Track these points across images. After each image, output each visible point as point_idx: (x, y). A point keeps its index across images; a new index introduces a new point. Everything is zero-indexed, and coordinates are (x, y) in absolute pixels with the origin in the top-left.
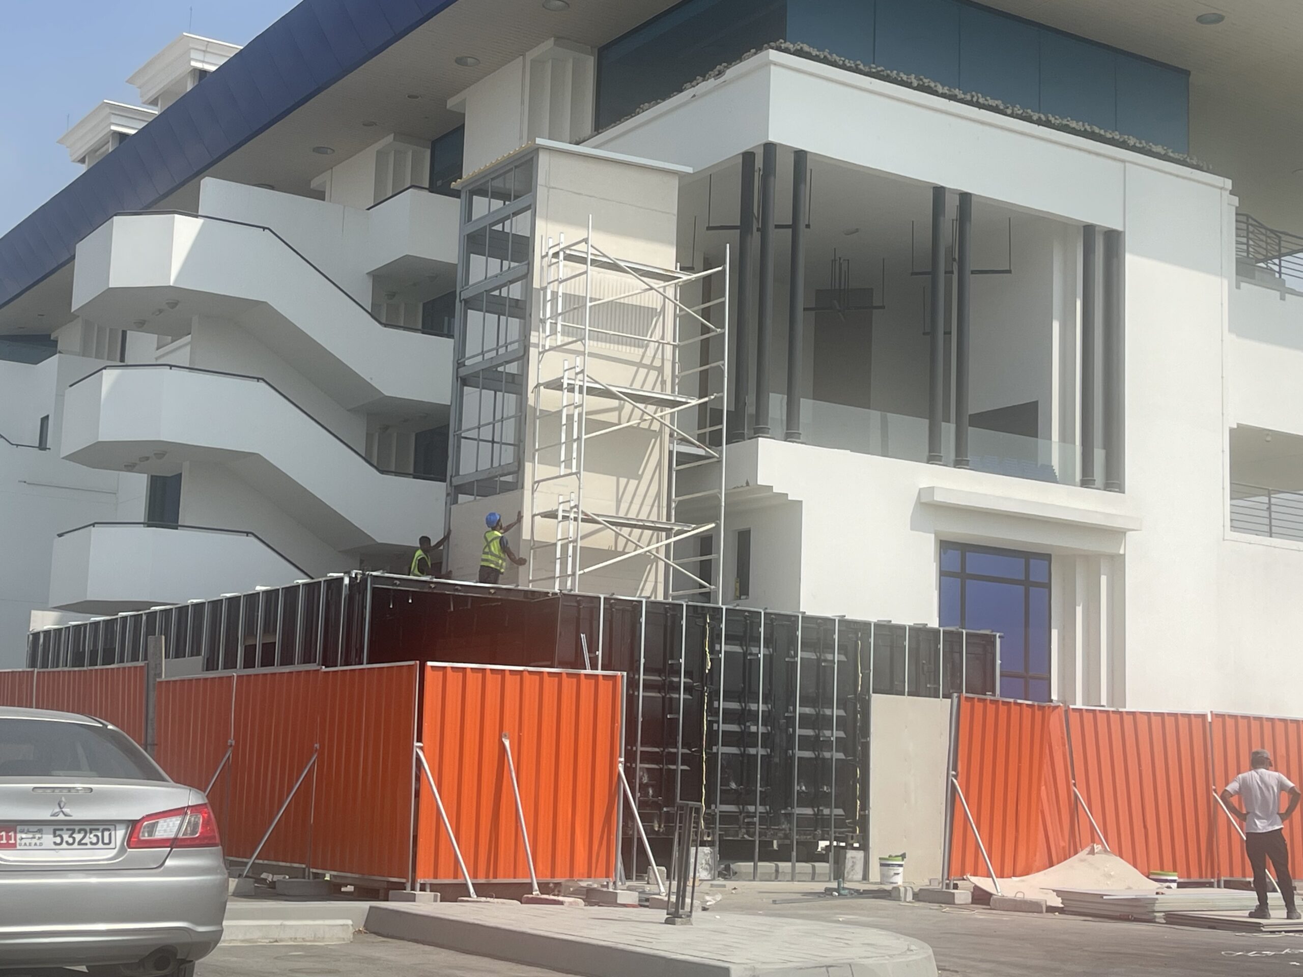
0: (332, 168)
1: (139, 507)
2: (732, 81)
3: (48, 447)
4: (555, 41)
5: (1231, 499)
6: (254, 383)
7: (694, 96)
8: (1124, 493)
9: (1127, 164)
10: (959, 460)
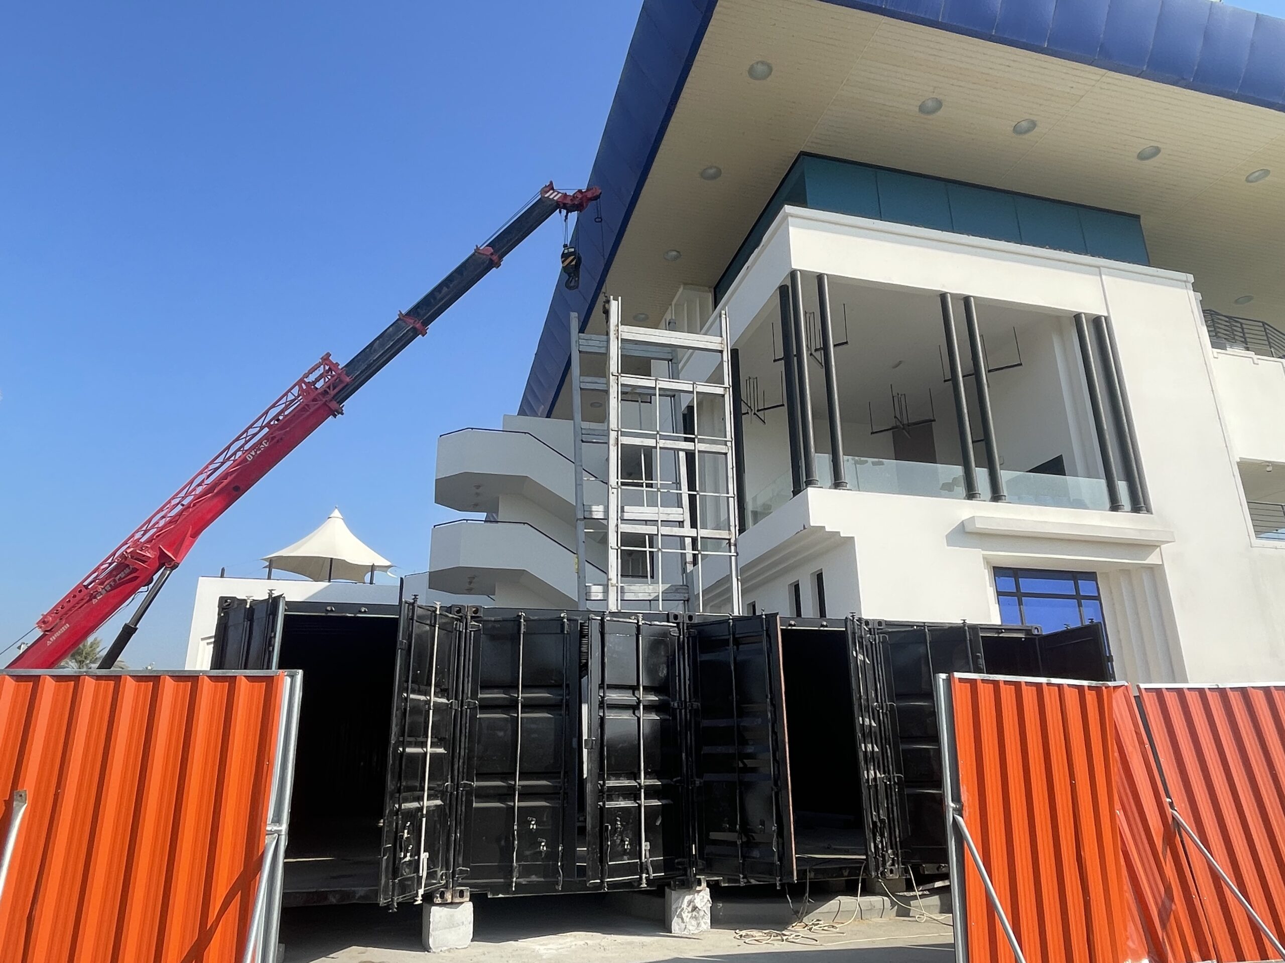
2: (768, 243)
4: (684, 286)
7: (748, 267)
8: (1152, 514)
9: (1101, 268)
10: (996, 496)
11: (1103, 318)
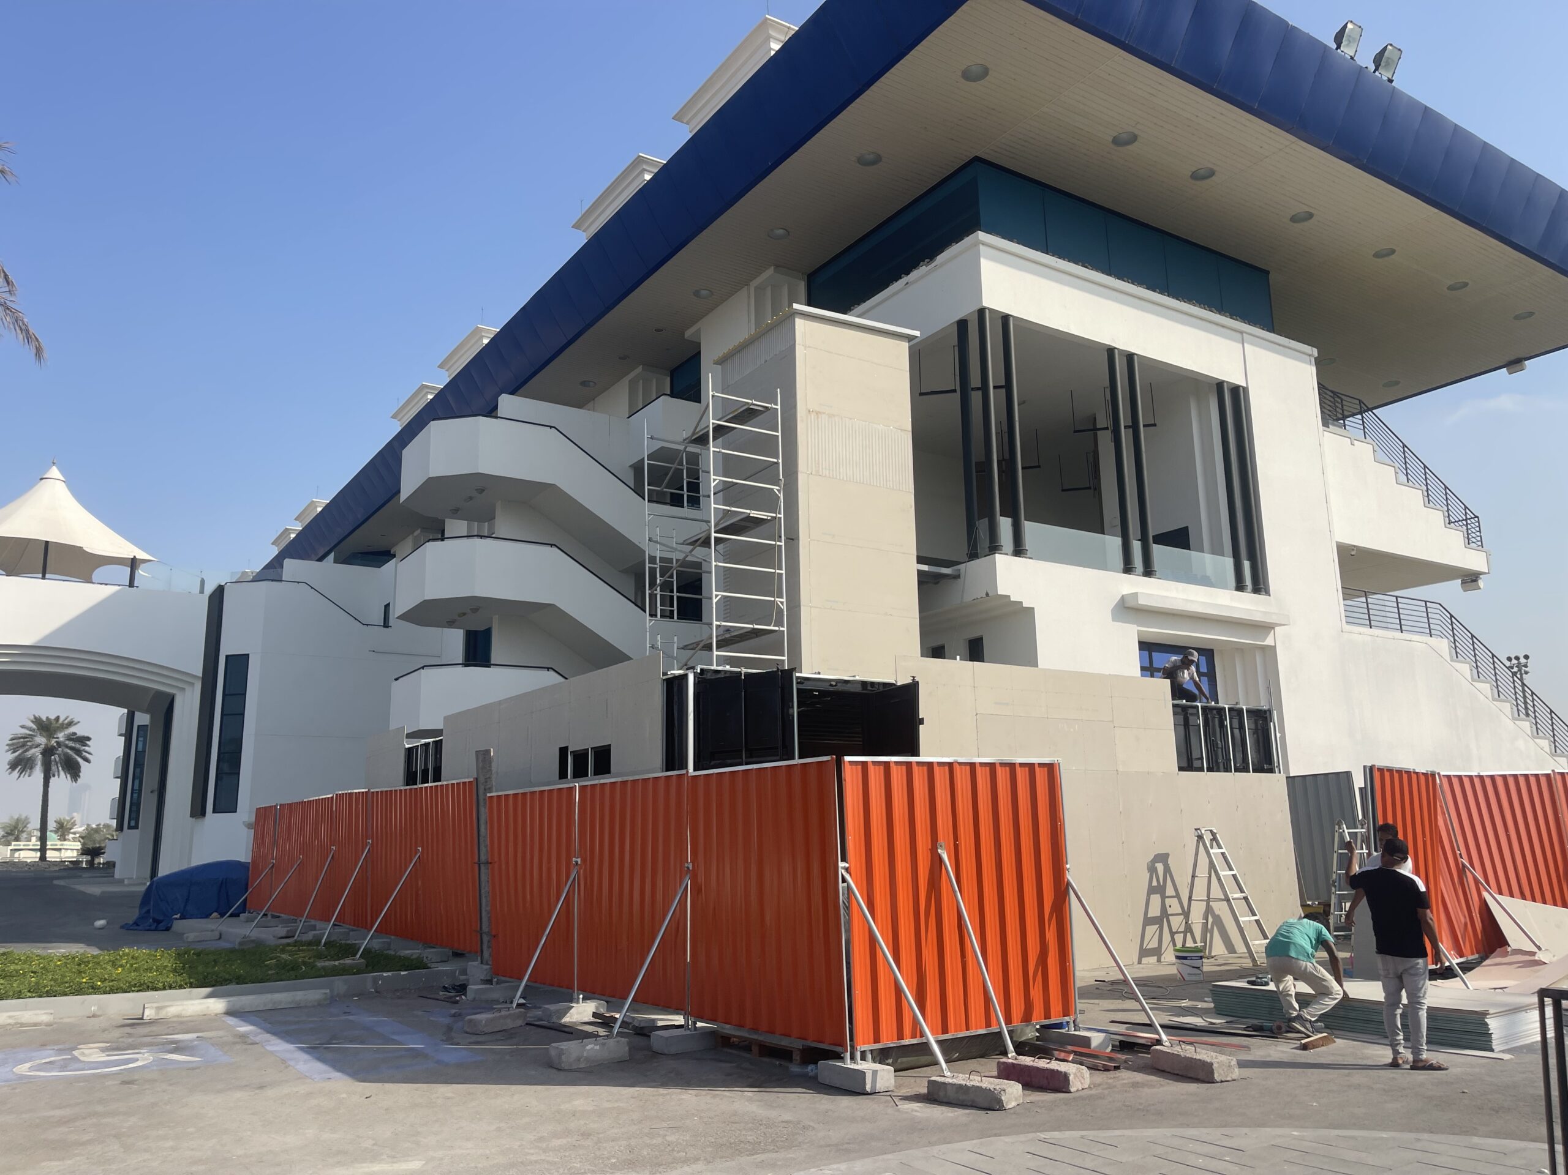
0: (594, 399)
1: (458, 654)
2: (942, 265)
3: (390, 625)
4: (774, 269)
5: (1344, 599)
6: (548, 548)
7: (907, 283)
8: (1270, 595)
9: (1244, 334)
10: (1148, 572)
11: (1241, 388)
